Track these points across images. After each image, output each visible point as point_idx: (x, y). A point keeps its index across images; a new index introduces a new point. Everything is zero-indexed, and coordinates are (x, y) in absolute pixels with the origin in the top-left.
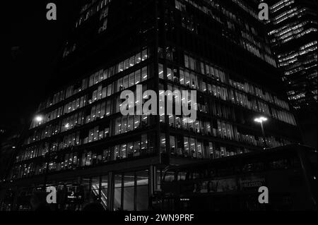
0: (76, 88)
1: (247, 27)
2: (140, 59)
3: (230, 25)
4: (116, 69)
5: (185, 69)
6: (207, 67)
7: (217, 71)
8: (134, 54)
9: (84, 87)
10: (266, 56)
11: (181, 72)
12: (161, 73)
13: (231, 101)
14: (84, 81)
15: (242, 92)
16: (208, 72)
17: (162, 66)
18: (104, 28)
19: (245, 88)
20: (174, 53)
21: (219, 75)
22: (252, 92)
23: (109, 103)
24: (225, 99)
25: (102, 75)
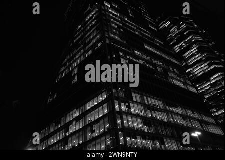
0: (57, 125)
1: (171, 69)
2: (101, 98)
3: (159, 69)
4: (86, 107)
5: (134, 102)
6: (149, 99)
7: (156, 101)
8: (97, 95)
9: (63, 123)
10: (189, 87)
11: (131, 105)
12: (117, 107)
13: (171, 122)
14: (63, 119)
15: (178, 114)
16: (150, 103)
17: (117, 102)
18: (76, 81)
19: (179, 110)
20: (124, 92)
21: (159, 104)
22: (184, 113)
23: (81, 133)
24: (166, 121)
25: (75, 113)
